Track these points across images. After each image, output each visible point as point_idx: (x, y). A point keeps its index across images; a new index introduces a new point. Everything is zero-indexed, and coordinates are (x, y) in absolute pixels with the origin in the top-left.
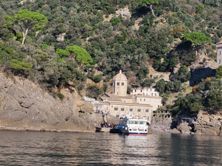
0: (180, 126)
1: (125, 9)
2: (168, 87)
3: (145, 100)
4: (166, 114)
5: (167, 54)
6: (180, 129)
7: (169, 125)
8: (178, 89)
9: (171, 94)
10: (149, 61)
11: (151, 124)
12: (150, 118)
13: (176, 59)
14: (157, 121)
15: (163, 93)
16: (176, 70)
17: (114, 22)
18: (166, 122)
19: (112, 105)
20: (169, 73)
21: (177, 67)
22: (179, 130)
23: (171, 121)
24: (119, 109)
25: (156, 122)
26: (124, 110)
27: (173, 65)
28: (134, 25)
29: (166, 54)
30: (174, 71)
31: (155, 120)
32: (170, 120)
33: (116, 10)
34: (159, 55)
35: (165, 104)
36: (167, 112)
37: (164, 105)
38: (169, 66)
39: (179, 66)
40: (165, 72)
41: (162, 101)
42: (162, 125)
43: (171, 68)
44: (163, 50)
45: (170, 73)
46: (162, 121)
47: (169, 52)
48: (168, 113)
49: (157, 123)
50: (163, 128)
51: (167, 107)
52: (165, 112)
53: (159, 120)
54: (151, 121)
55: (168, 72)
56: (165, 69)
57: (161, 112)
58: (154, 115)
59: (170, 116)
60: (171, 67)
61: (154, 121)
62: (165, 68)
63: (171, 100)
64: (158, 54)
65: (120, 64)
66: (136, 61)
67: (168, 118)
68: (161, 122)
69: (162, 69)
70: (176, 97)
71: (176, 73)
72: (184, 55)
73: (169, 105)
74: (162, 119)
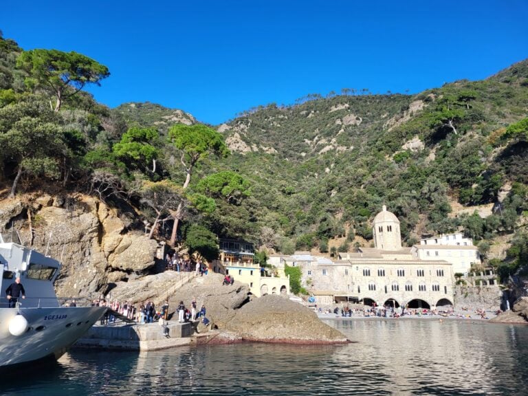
0: (522, 304)
1: (414, 140)
2: (489, 225)
3: (437, 254)
4: (487, 278)
5: (482, 175)
6: (523, 312)
7: (495, 302)
8: (512, 227)
9: (498, 239)
10: (449, 194)
11: (454, 301)
12: (450, 289)
13: (498, 176)
14: (467, 294)
15: (481, 239)
16: (502, 196)
17: (399, 159)
18: (488, 296)
19: (357, 265)
20: (491, 205)
21: (504, 191)
22: (520, 315)
23: (498, 292)
24: (374, 273)
25: (466, 297)
26: (384, 275)
27: (495, 187)
28: (428, 155)
29: (480, 176)
30: (499, 198)
31: (462, 293)
32: (497, 289)
33: (403, 144)
34: (465, 180)
35: (486, 258)
36: (488, 274)
37: (485, 260)
38: (487, 192)
39: (508, 187)
40: (483, 203)
41: (478, 253)
42: (478, 303)
43: (492, 194)
44: (472, 169)
45: (493, 204)
46: (478, 294)
47: (485, 171)
48: (491, 276)
49: (468, 298)
50: (483, 310)
51: (491, 264)
52: (484, 274)
53: (472, 293)
54: (454, 295)
55: (489, 203)
56: (481, 199)
57: (477, 275)
58: (458, 283)
59: (495, 281)
60: (490, 192)
61: (460, 296)
62: (480, 197)
63: (499, 249)
64: (464, 178)
65: (399, 205)
66: (427, 196)
67: (491, 286)
68: (475, 296)
69: (474, 200)
70: (510, 242)
71: (504, 200)
72: (514, 164)
73: (494, 259)
74: (477, 290)
